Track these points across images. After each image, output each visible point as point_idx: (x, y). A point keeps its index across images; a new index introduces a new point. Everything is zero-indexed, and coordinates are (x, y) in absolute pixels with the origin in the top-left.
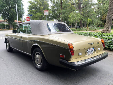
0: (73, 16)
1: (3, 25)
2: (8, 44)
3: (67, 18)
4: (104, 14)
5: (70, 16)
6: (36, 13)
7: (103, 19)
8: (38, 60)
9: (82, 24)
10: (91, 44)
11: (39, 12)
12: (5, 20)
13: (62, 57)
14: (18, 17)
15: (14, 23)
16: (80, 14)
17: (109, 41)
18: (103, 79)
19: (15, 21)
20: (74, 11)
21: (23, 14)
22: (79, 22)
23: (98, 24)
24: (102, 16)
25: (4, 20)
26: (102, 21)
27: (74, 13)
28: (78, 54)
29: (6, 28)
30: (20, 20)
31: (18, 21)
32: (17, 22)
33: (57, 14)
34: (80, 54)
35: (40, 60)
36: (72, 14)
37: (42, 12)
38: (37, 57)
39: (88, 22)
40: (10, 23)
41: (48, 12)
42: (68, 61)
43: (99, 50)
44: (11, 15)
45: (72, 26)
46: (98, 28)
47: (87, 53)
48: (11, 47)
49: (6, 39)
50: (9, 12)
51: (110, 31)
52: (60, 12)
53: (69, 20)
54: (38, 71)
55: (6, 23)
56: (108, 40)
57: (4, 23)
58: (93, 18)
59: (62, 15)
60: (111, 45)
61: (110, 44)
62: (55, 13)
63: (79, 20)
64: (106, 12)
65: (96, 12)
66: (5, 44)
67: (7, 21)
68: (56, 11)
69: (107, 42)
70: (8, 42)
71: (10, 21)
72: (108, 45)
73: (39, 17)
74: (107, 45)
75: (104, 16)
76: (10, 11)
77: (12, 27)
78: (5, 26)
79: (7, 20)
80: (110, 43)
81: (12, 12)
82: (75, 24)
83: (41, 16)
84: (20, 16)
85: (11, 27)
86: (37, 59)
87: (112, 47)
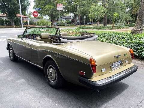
0: (94, 10)
1: (1, 20)
2: (11, 51)
3: (86, 12)
4: (135, 7)
5: (90, 10)
6: (45, 5)
7: (134, 13)
8: (51, 76)
9: (107, 20)
10: (117, 57)
11: (49, 4)
12: (4, 14)
13: (81, 74)
14: (22, 10)
15: (16, 18)
16: (103, 8)
17: (140, 47)
18: (130, 99)
19: (18, 15)
20: (96, 2)
21: (28, 5)
22: (103, 18)
23: (128, 20)
24: (132, 9)
25: (2, 13)
26: (132, 16)
27: (96, 6)
28: (102, 70)
29: (5, 25)
30: (24, 14)
31: (21, 15)
32: (20, 17)
33: (73, 6)
34: (104, 70)
35: (54, 75)
36: (93, 7)
37: (54, 4)
38: (51, 71)
39: (114, 18)
40: (10, 19)
41: (62, 6)
42: (89, 79)
43: (127, 62)
44: (11, 7)
45: (92, 22)
46: (127, 25)
47: (112, 69)
48: (16, 55)
49: (8, 45)
50: (9, 4)
51: (142, 30)
52: (77, 4)
53: (90, 15)
54: (52, 88)
55: (5, 19)
56: (139, 45)
57: (3, 19)
58: (121, 12)
59: (81, 9)
60: (143, 53)
61: (141, 51)
62: (70, 5)
63: (103, 15)
64: (138, 4)
65: (124, 3)
66: (8, 51)
67: (7, 15)
68: (72, 2)
69: (138, 48)
70: (11, 49)
71: (10, 16)
72: (139, 51)
73: (49, 10)
74: (137, 52)
75: (136, 10)
76: (10, 2)
77: (14, 24)
78: (5, 23)
79: (6, 13)
80: (141, 49)
81: (13, 4)
82: (97, 20)
83: (53, 9)
84: (24, 9)
85: (12, 24)
86: (51, 74)
87: (143, 55)
